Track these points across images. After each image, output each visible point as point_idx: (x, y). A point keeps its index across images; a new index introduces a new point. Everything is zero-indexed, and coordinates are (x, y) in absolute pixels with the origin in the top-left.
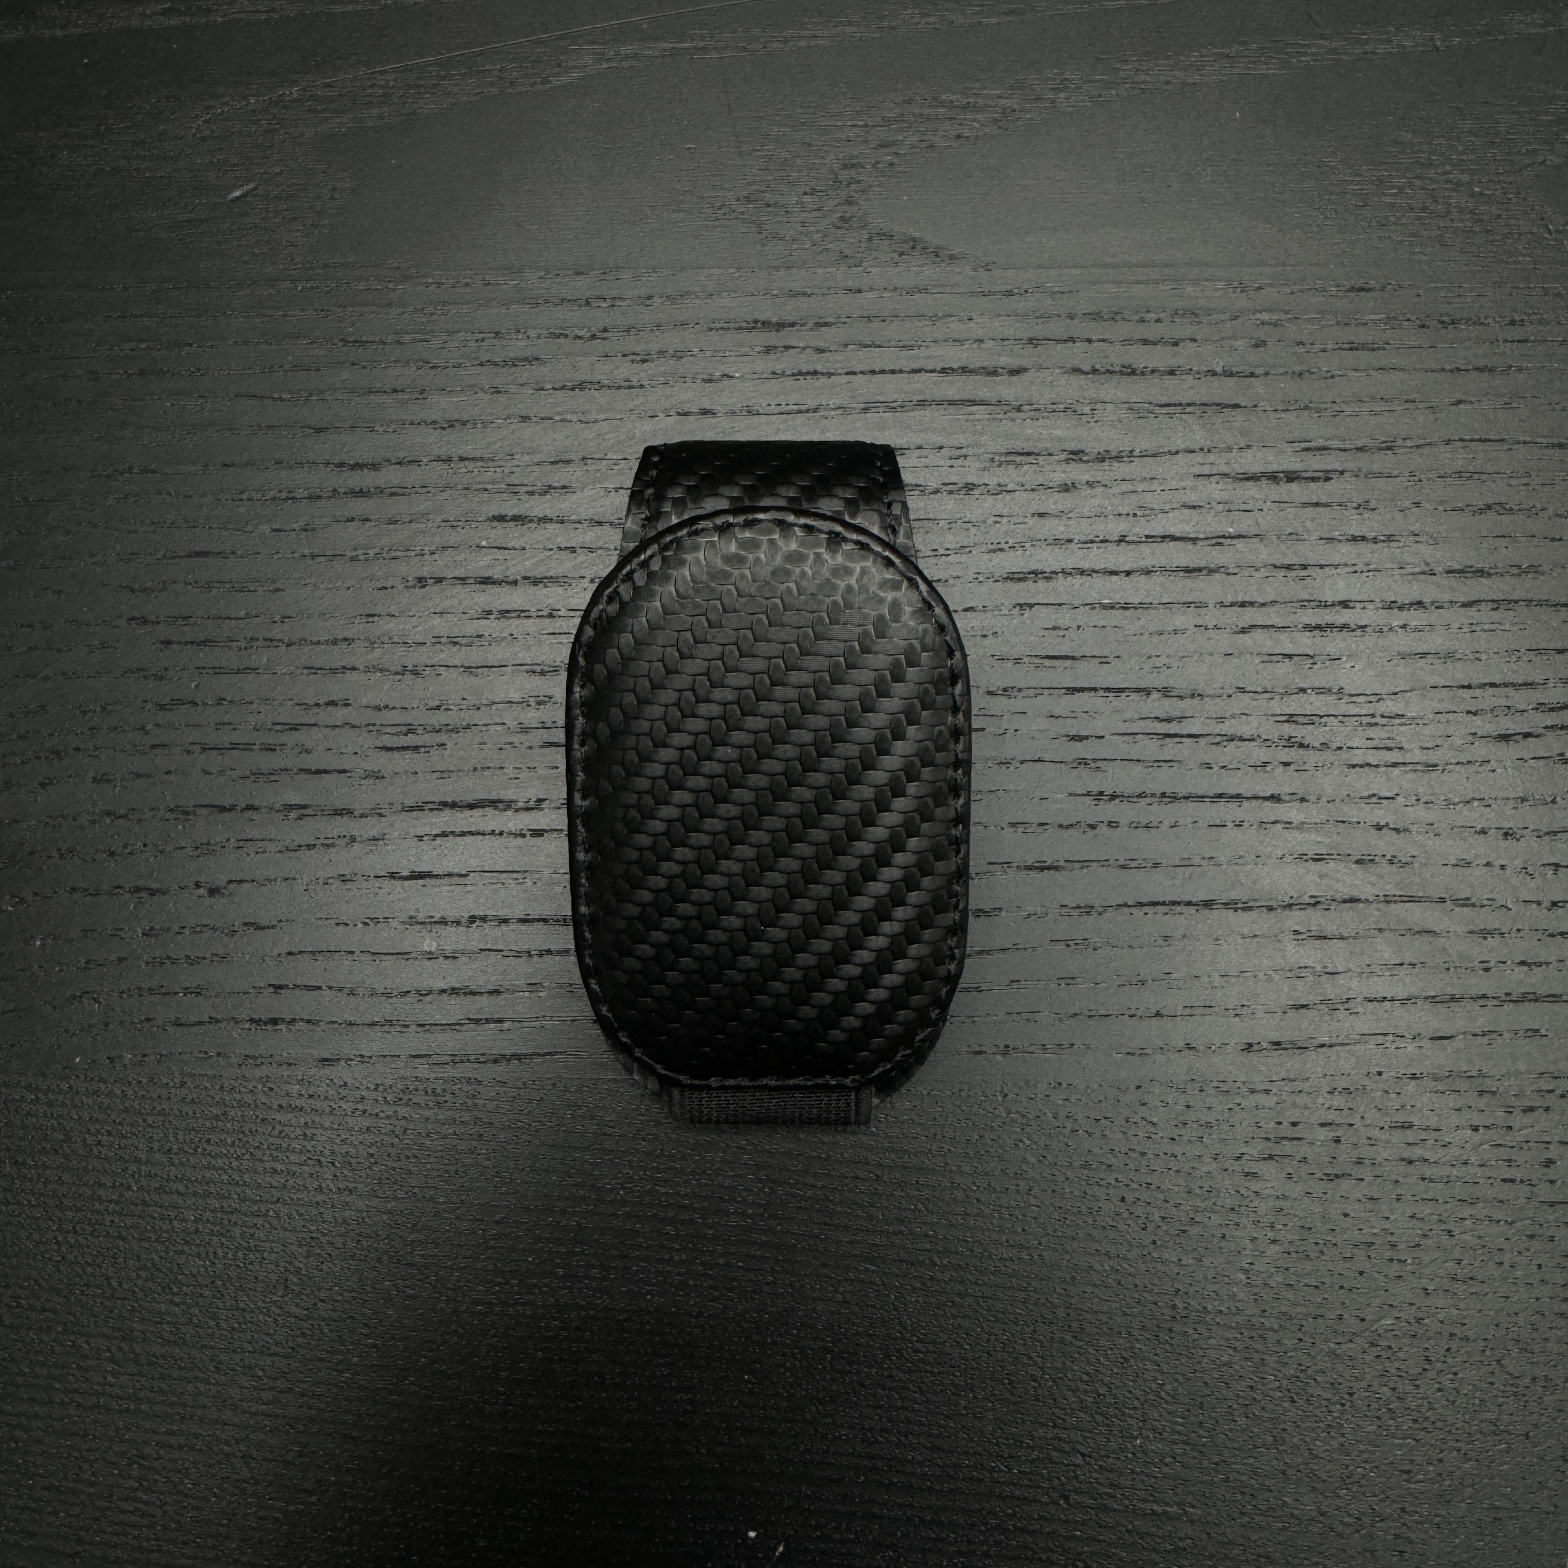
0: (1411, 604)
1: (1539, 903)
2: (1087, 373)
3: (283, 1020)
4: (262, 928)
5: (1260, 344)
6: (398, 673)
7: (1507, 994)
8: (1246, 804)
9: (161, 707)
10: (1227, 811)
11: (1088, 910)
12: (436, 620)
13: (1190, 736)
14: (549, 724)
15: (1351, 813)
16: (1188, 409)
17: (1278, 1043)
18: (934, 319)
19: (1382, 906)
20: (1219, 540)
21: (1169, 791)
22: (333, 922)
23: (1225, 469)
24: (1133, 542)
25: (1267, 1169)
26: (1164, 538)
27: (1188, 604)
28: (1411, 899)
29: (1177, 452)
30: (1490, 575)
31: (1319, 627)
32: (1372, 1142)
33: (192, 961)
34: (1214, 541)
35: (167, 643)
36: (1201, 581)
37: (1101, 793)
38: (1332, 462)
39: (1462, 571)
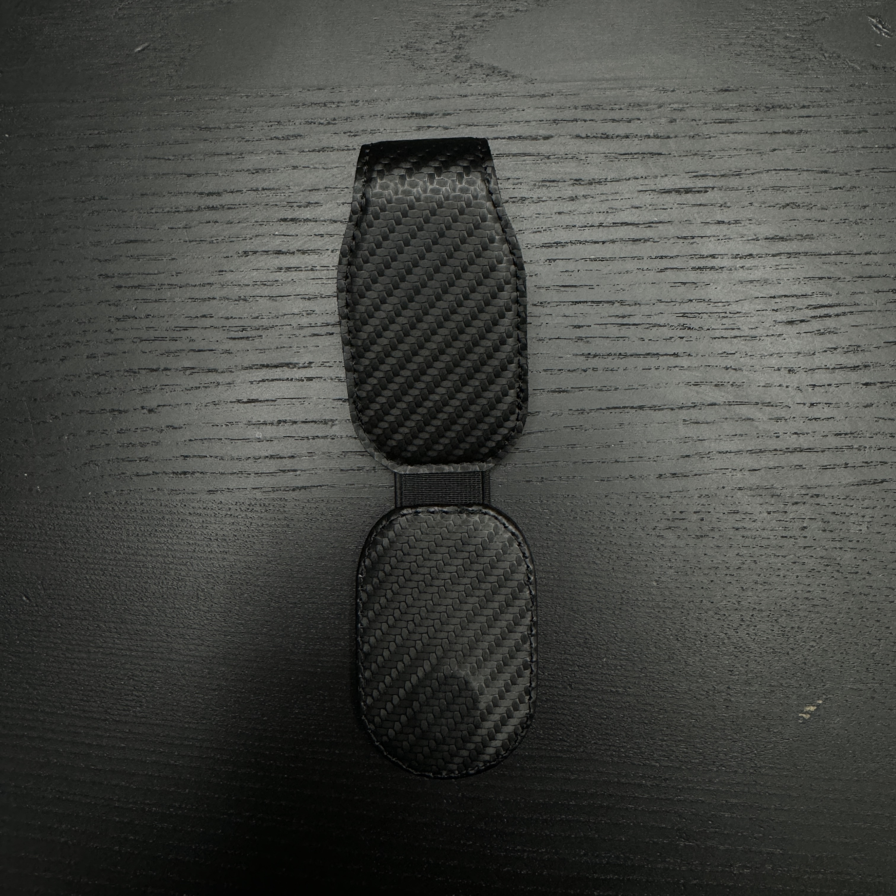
0: (746, 256)
1: (804, 404)
2: (583, 138)
3: (189, 472)
4: (176, 428)
5: (672, 121)
6: (236, 300)
7: (787, 449)
8: (661, 358)
9: (118, 320)
10: (652, 362)
11: (582, 411)
12: (255, 273)
13: (634, 325)
14: (313, 325)
15: (712, 361)
16: (635, 156)
17: (675, 474)
18: (505, 110)
19: (727, 407)
20: (650, 224)
21: (623, 352)
22: (211, 425)
23: (653, 187)
24: (606, 226)
25: (669, 534)
26: (622, 224)
27: (633, 258)
28: (742, 403)
29: (629, 179)
30: (786, 240)
31: (699, 268)
32: (719, 520)
33: (142, 445)
34: (647, 225)
35: (120, 287)
36: (640, 246)
37: (589, 354)
38: (709, 182)
39: (772, 238)
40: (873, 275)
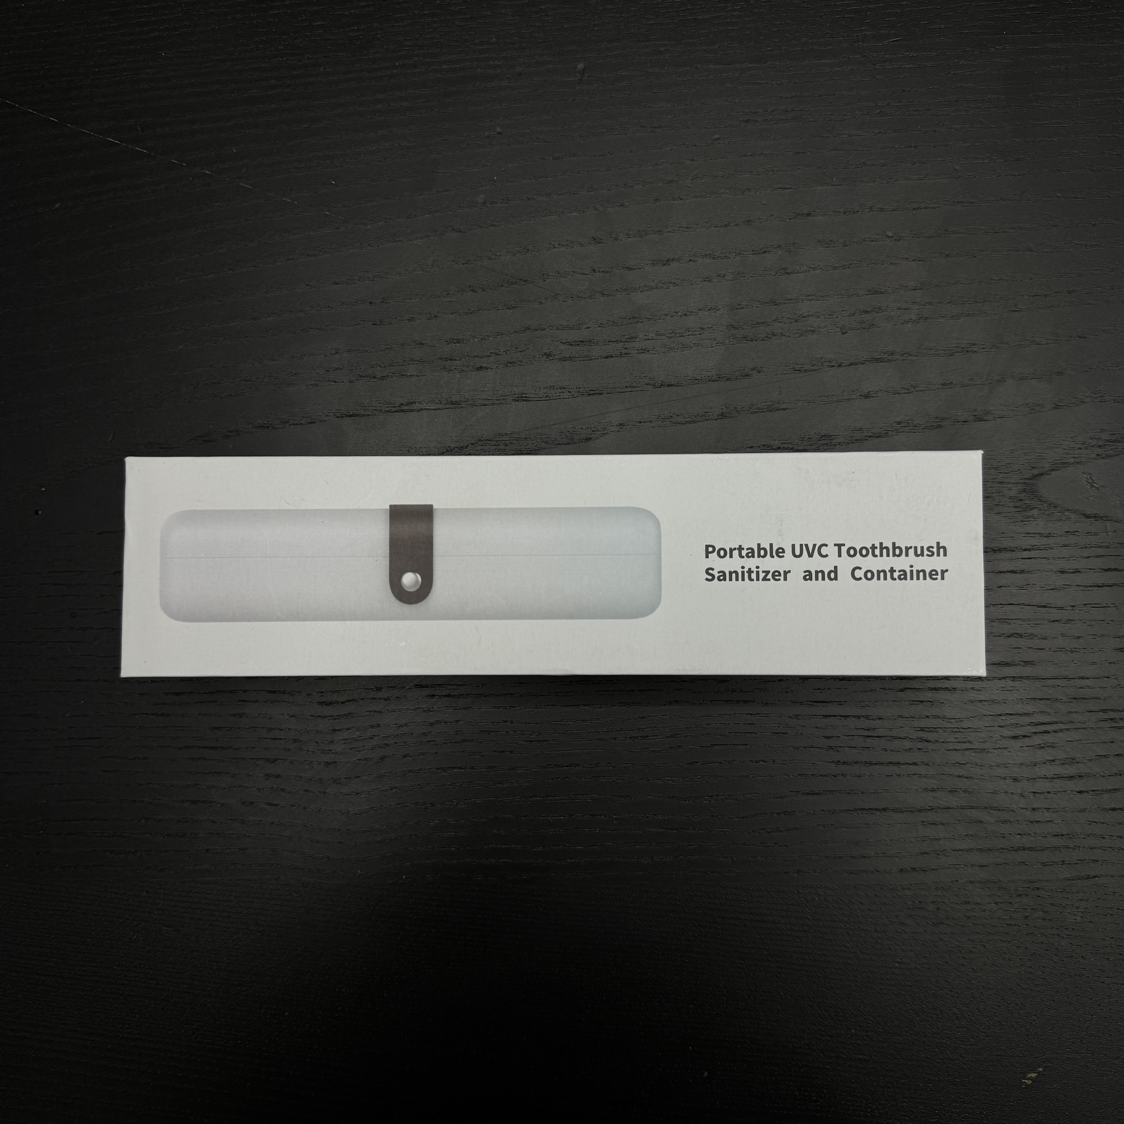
7: (1012, 847)
8: (902, 766)
10: (893, 770)
11: (833, 812)
13: (877, 737)
17: (914, 869)
19: (960, 810)
21: (868, 761)
28: (972, 808)
37: (839, 761)
39: (999, 664)
40: (1086, 697)
